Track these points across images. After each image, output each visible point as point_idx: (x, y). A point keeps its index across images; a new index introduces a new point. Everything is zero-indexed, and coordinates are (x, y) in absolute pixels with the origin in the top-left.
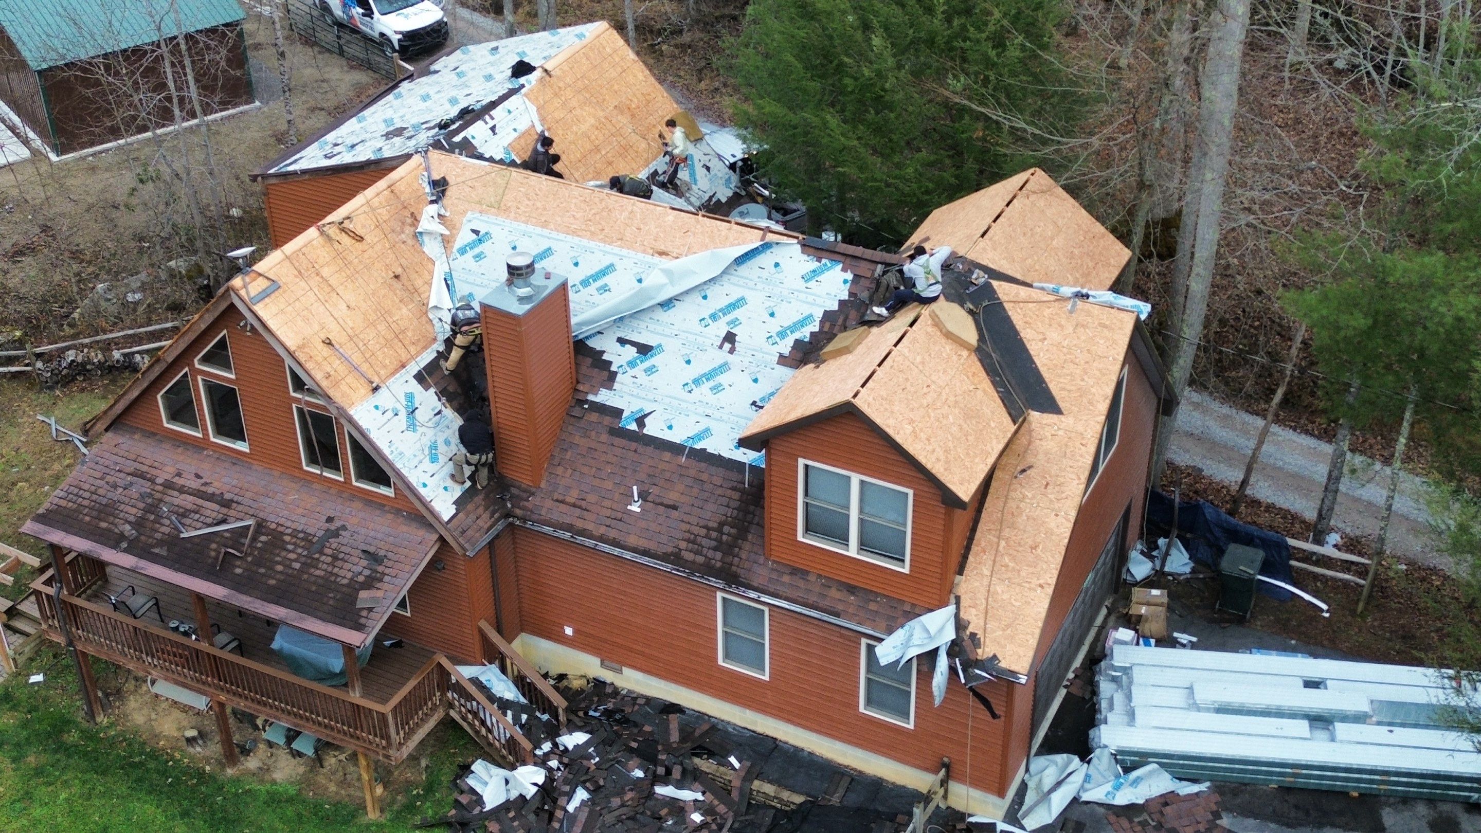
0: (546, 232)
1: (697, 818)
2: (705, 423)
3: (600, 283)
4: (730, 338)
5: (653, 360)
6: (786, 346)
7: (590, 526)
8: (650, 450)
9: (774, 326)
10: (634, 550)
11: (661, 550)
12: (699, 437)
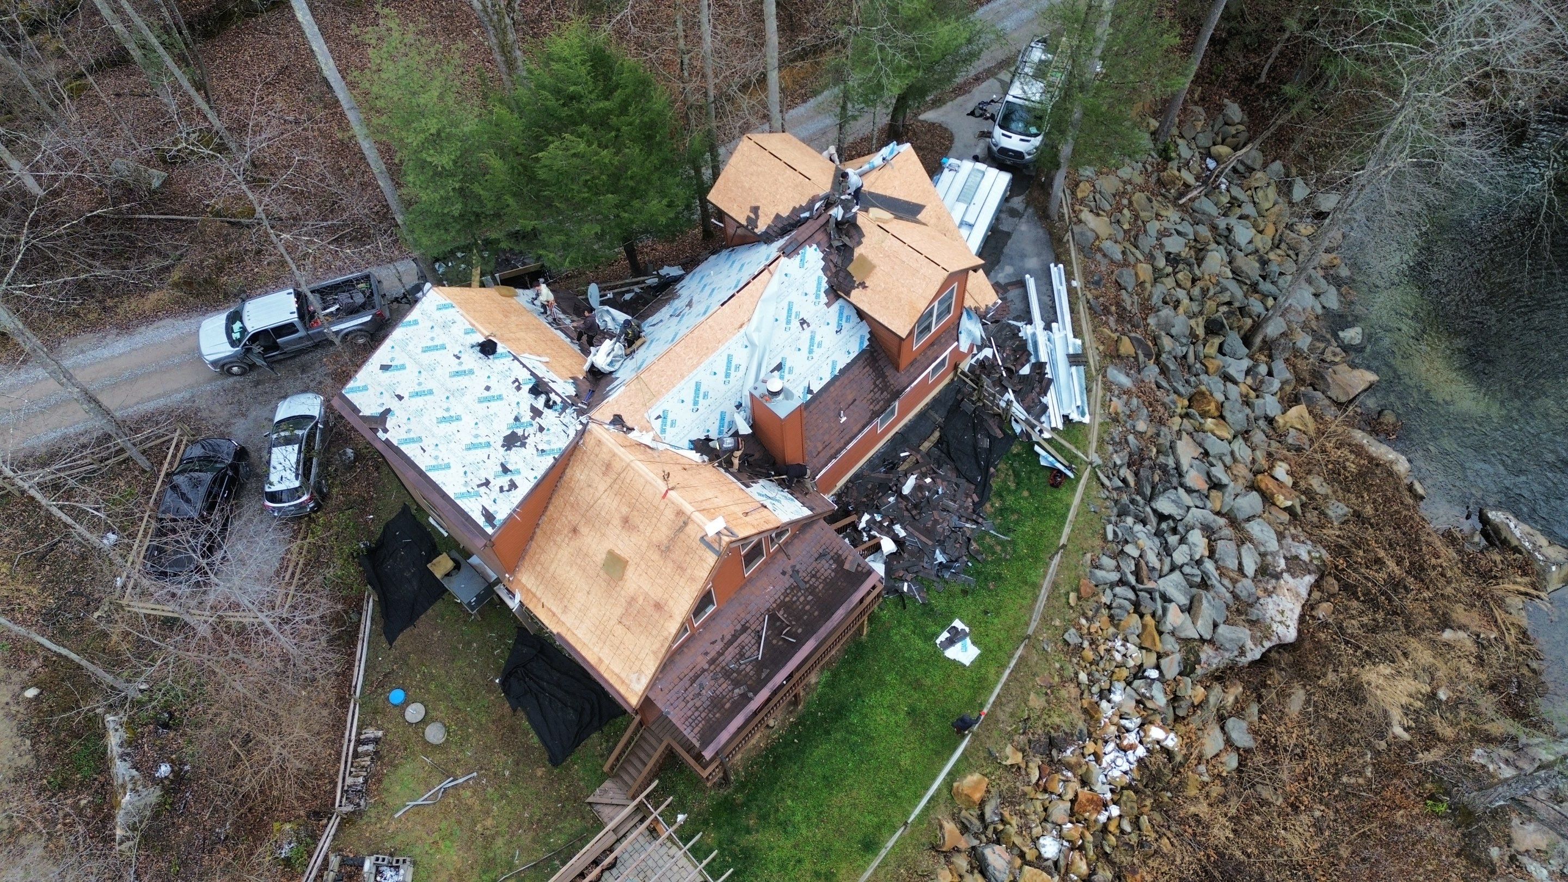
0: (687, 379)
2: (830, 361)
3: (733, 368)
4: (803, 322)
5: (787, 366)
6: (824, 299)
7: (837, 446)
8: (825, 395)
9: (812, 297)
10: (860, 431)
11: (867, 419)
12: (834, 368)
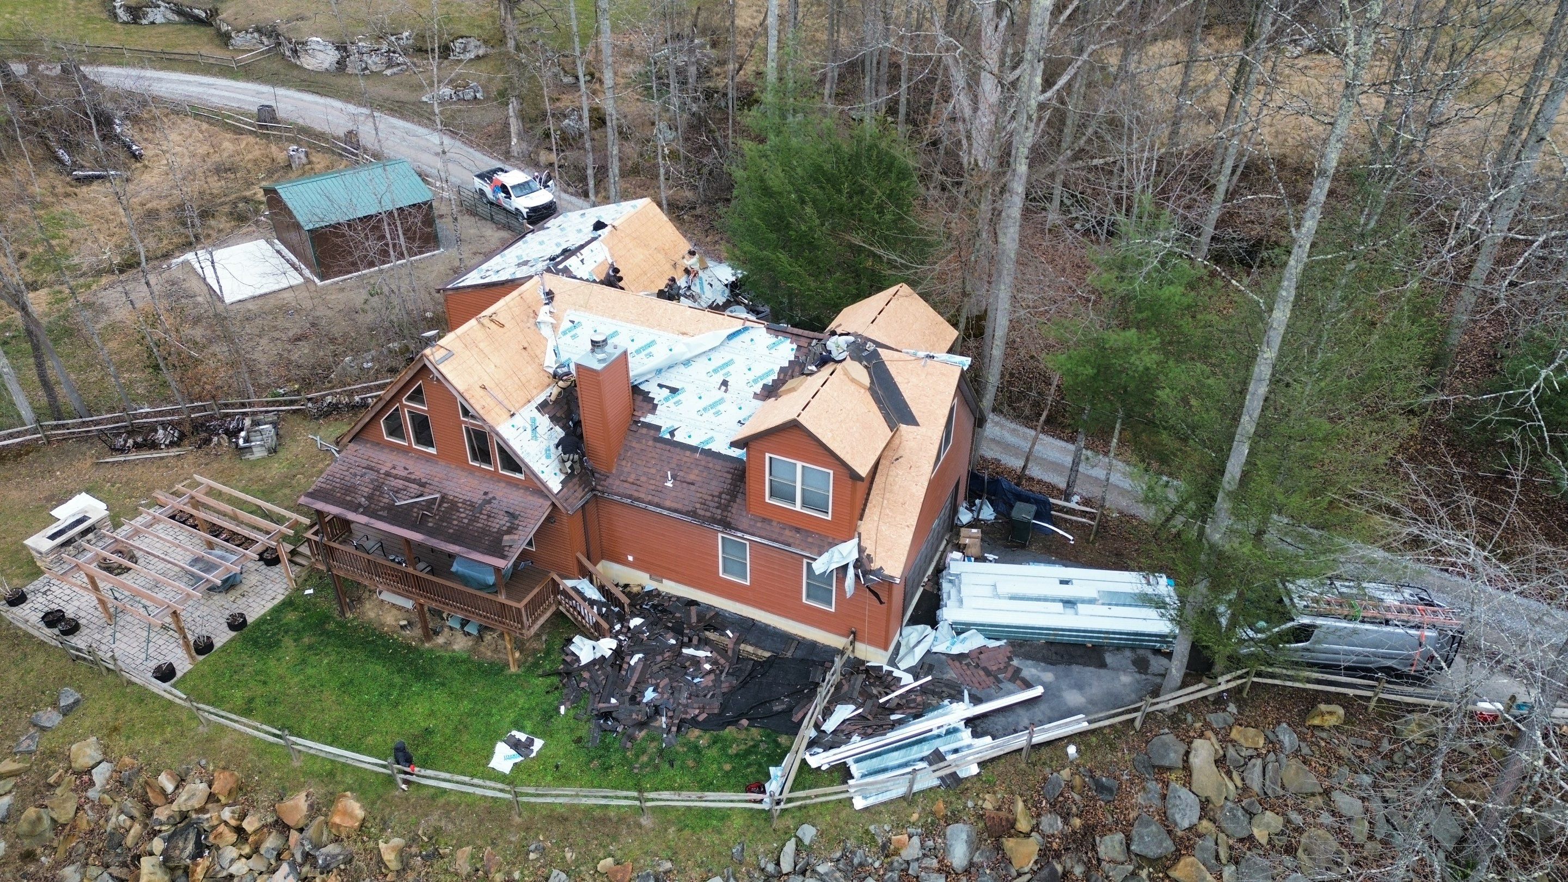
0: (614, 321)
1: (707, 667)
2: (711, 434)
3: (647, 351)
4: (725, 383)
5: (678, 397)
6: (758, 388)
7: (642, 496)
8: (678, 450)
9: (751, 376)
10: (669, 509)
11: (685, 509)
12: (707, 442)
